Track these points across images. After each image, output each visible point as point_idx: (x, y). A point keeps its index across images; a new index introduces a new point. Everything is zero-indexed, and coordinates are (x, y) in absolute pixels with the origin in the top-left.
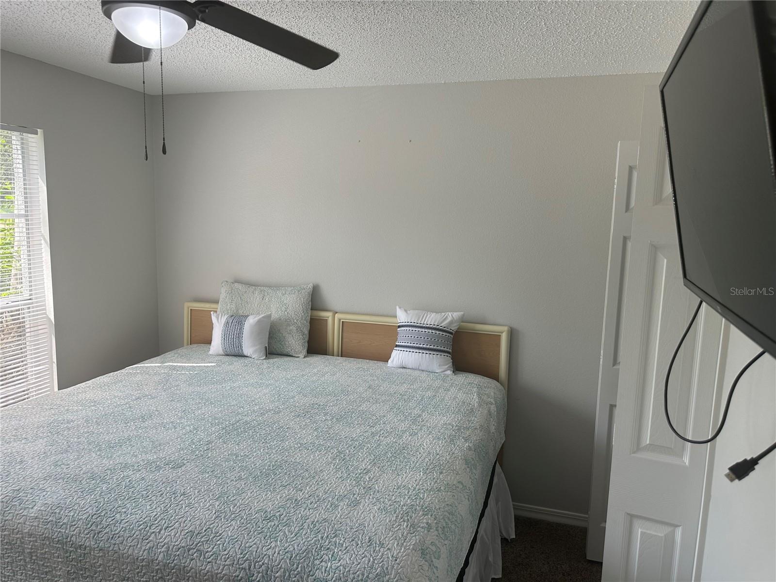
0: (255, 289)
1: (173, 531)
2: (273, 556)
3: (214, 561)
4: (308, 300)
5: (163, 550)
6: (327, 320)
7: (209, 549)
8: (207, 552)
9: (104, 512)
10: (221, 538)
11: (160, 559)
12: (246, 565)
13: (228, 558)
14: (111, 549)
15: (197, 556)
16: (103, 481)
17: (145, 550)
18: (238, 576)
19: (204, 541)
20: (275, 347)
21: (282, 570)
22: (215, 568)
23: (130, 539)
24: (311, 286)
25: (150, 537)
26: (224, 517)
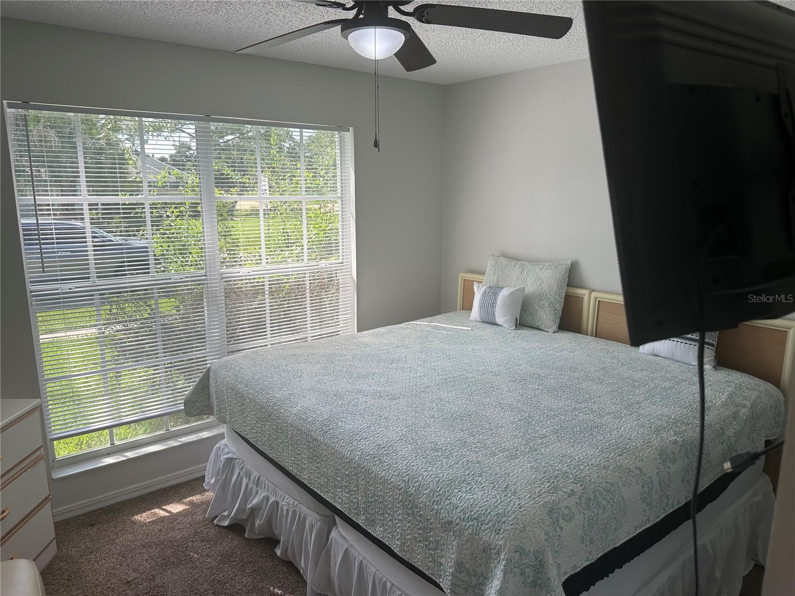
0: (516, 264)
1: (368, 442)
2: (426, 477)
3: (387, 470)
4: (564, 276)
5: (359, 453)
6: (583, 297)
7: (387, 461)
8: (385, 462)
9: (333, 419)
10: (396, 455)
11: (356, 459)
12: (407, 478)
13: (396, 470)
14: (331, 445)
15: (378, 463)
16: (341, 398)
17: (349, 451)
18: (400, 486)
19: (385, 454)
20: (527, 320)
21: (429, 489)
22: (387, 475)
23: (342, 441)
24: (569, 262)
25: (354, 442)
26: (405, 441)
